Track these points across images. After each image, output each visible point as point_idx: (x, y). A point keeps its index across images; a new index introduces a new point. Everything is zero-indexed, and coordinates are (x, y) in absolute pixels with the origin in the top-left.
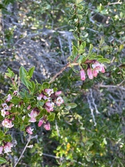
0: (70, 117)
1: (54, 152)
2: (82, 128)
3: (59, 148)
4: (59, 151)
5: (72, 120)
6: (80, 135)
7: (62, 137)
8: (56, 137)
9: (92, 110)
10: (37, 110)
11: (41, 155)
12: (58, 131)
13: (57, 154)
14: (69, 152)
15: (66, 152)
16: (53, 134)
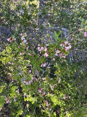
2: (67, 65)
3: (56, 71)
5: (62, 62)
7: (58, 67)
11: (49, 73)
12: (57, 65)
13: (55, 73)
14: (60, 73)
16: (55, 66)
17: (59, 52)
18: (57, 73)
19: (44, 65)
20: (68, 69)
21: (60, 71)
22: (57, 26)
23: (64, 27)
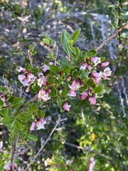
0: (98, 106)
1: (78, 141)
2: (112, 117)
3: (83, 138)
4: (83, 140)
5: (99, 109)
6: (109, 124)
7: (87, 126)
8: (80, 125)
9: (122, 100)
10: (79, 81)
11: (63, 143)
12: (84, 119)
13: (81, 144)
14: (93, 143)
15: (90, 143)
16: (78, 122)
17: (78, 86)
18: (86, 142)
19: (41, 126)
20: (115, 129)
21: (93, 137)
22: (80, 9)
23: (101, 12)
